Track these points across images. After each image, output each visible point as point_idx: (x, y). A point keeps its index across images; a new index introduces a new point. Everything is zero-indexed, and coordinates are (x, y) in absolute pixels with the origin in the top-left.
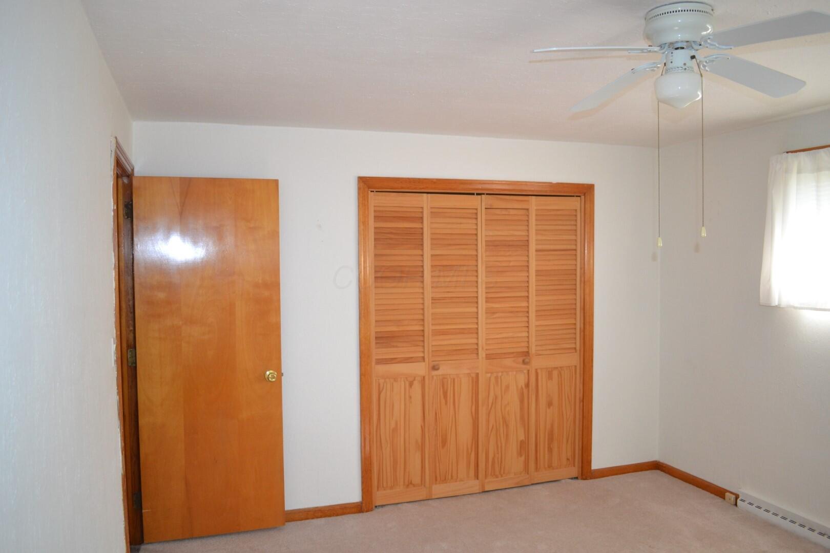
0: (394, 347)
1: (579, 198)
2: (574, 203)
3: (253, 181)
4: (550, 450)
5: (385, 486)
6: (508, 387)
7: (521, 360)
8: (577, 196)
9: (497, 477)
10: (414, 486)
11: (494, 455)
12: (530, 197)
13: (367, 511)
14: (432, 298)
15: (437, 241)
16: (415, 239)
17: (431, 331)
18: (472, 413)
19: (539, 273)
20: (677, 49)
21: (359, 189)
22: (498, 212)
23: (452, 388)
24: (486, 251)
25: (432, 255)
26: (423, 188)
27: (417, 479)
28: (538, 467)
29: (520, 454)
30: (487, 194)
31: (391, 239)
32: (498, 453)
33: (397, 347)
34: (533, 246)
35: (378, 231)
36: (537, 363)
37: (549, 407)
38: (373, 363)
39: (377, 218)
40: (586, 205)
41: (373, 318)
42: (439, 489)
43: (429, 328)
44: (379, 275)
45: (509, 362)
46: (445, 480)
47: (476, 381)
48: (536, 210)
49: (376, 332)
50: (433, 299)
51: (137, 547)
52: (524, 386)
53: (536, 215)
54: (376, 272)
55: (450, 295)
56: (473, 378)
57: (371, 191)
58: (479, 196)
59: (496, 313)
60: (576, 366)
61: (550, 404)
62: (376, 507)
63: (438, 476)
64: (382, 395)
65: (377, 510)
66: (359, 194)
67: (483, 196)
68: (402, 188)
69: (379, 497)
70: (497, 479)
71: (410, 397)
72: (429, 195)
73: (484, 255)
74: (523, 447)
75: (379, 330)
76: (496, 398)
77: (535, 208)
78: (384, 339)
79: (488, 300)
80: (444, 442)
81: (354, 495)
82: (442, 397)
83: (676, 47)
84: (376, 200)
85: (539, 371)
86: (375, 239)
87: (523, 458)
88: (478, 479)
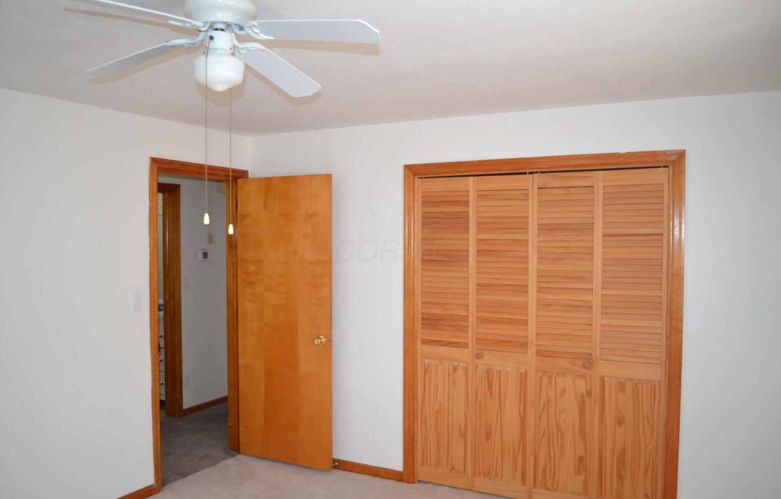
0: (438, 329)
1: (667, 169)
2: (660, 176)
4: (620, 477)
5: (429, 463)
6: (564, 391)
7: (580, 362)
8: (664, 167)
9: (549, 489)
10: (457, 472)
11: (546, 465)
12: (596, 172)
13: (408, 482)
14: (477, 284)
15: (482, 226)
16: (459, 222)
17: (475, 318)
18: (519, 412)
19: (606, 262)
20: (216, 29)
21: (405, 176)
22: (555, 191)
23: (498, 380)
24: (539, 235)
25: (478, 240)
26: (466, 172)
27: (459, 467)
28: (603, 494)
29: (578, 472)
30: (541, 172)
31: (438, 223)
32: (550, 464)
33: (441, 330)
34: (598, 231)
35: (425, 216)
36: (603, 369)
37: (620, 426)
38: (419, 343)
39: (425, 203)
41: (419, 298)
42: (481, 483)
43: (472, 314)
44: (426, 258)
45: (564, 363)
46: (488, 475)
47: (523, 377)
48: (604, 186)
49: (423, 313)
50: (478, 285)
52: (585, 394)
53: (604, 193)
54: (423, 255)
55: (498, 282)
56: (521, 374)
57: (419, 178)
58: (531, 175)
59: (552, 305)
60: (659, 382)
61: (620, 422)
62: (419, 481)
63: (482, 471)
64: (427, 375)
65: (417, 485)
66: (405, 181)
67: (535, 175)
68: (445, 173)
69: (422, 471)
70: (547, 492)
71: (454, 382)
72: (476, 177)
73: (536, 240)
74: (581, 462)
75: (425, 311)
76: (548, 401)
77: (603, 185)
78: (430, 321)
79: (539, 290)
80: (489, 435)
81: (396, 463)
82: (487, 387)
83: (216, 27)
84: (422, 186)
85: (606, 379)
86: (423, 224)
87: (582, 477)
88: (525, 485)
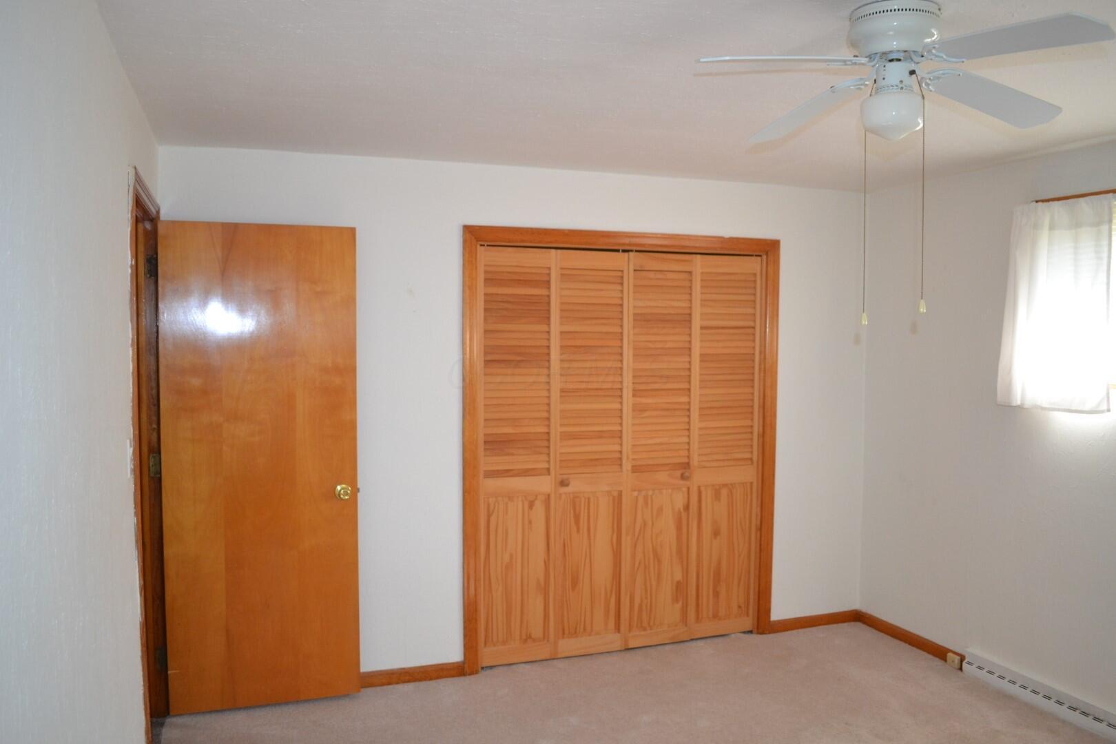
0: (508, 454)
1: (759, 258)
2: (753, 265)
3: (321, 229)
4: (716, 594)
5: (495, 640)
6: (660, 510)
7: (678, 473)
8: (756, 256)
9: (645, 629)
10: (534, 640)
11: (642, 601)
12: (694, 256)
13: (471, 674)
14: (561, 389)
15: (569, 313)
16: (538, 310)
17: (559, 434)
18: (612, 544)
19: (704, 358)
20: (891, 61)
21: (465, 241)
22: (652, 275)
23: (586, 511)
24: (634, 327)
25: (562, 333)
26: (551, 242)
27: (537, 632)
28: (700, 617)
29: (676, 600)
30: (636, 251)
31: (506, 309)
32: (646, 598)
33: (513, 454)
34: (697, 323)
35: (489, 298)
36: (700, 478)
37: (715, 538)
38: (481, 476)
39: (489, 281)
40: (769, 268)
41: (481, 415)
42: (568, 646)
43: (556, 430)
44: (489, 358)
45: (662, 476)
46: (574, 634)
47: (618, 501)
48: (702, 273)
49: (485, 435)
50: (562, 391)
51: (160, 720)
52: (682, 510)
53: (702, 280)
54: (486, 353)
55: (583, 386)
56: (614, 497)
57: (481, 245)
58: (626, 254)
59: (646, 410)
60: (751, 483)
61: (716, 533)
62: (483, 668)
63: (566, 629)
64: (493, 519)
65: (483, 674)
66: (464, 248)
67: (631, 253)
68: (523, 241)
69: (487, 655)
70: (643, 633)
71: (530, 522)
72: (559, 251)
73: (632, 332)
74: (680, 589)
75: (490, 431)
76: (645, 524)
77: (701, 271)
78: (496, 444)
79: (636, 393)
80: (575, 583)
81: (453, 653)
82: (572, 519)
83: (890, 58)
84: (487, 256)
85: (702, 489)
86: (486, 310)
87: (678, 606)
88: (619, 631)
